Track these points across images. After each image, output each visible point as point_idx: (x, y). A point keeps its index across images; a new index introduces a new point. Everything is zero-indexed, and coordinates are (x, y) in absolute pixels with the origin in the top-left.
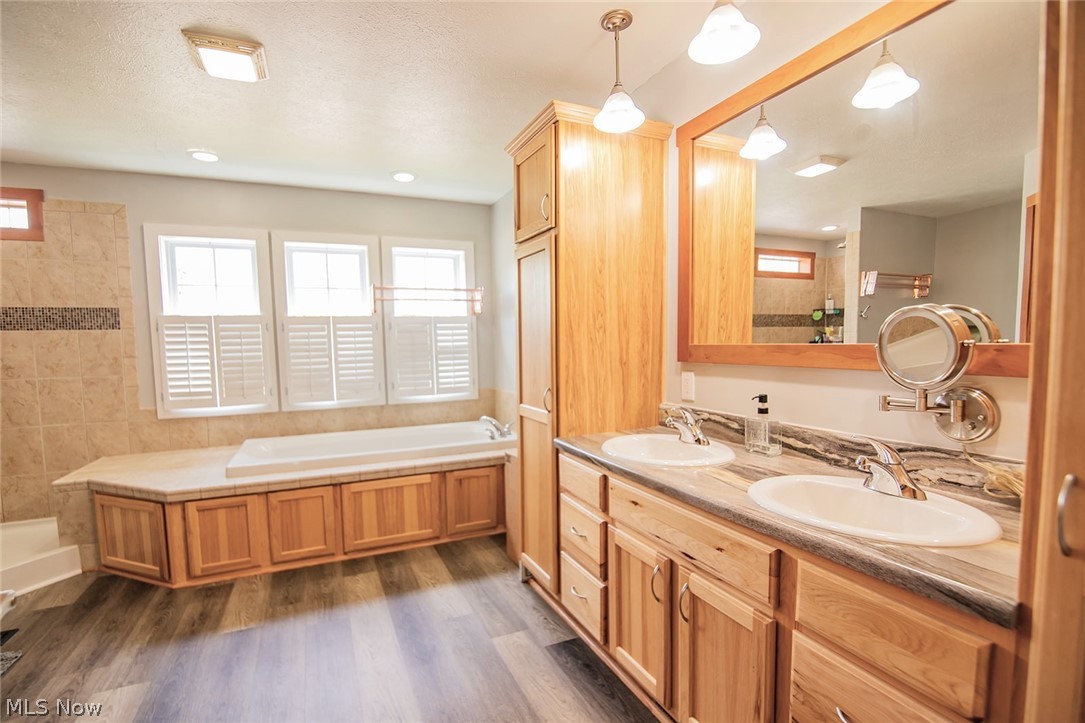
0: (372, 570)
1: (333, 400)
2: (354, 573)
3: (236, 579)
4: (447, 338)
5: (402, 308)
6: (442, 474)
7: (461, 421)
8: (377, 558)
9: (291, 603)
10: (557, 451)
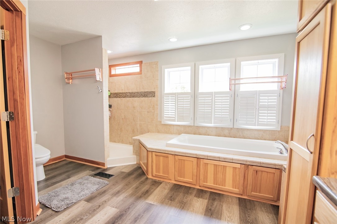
0: (206, 199)
1: (212, 124)
2: (199, 197)
3: (163, 181)
4: (264, 101)
5: (243, 88)
6: (247, 166)
7: (269, 140)
8: (211, 193)
9: (171, 200)
10: (316, 188)
